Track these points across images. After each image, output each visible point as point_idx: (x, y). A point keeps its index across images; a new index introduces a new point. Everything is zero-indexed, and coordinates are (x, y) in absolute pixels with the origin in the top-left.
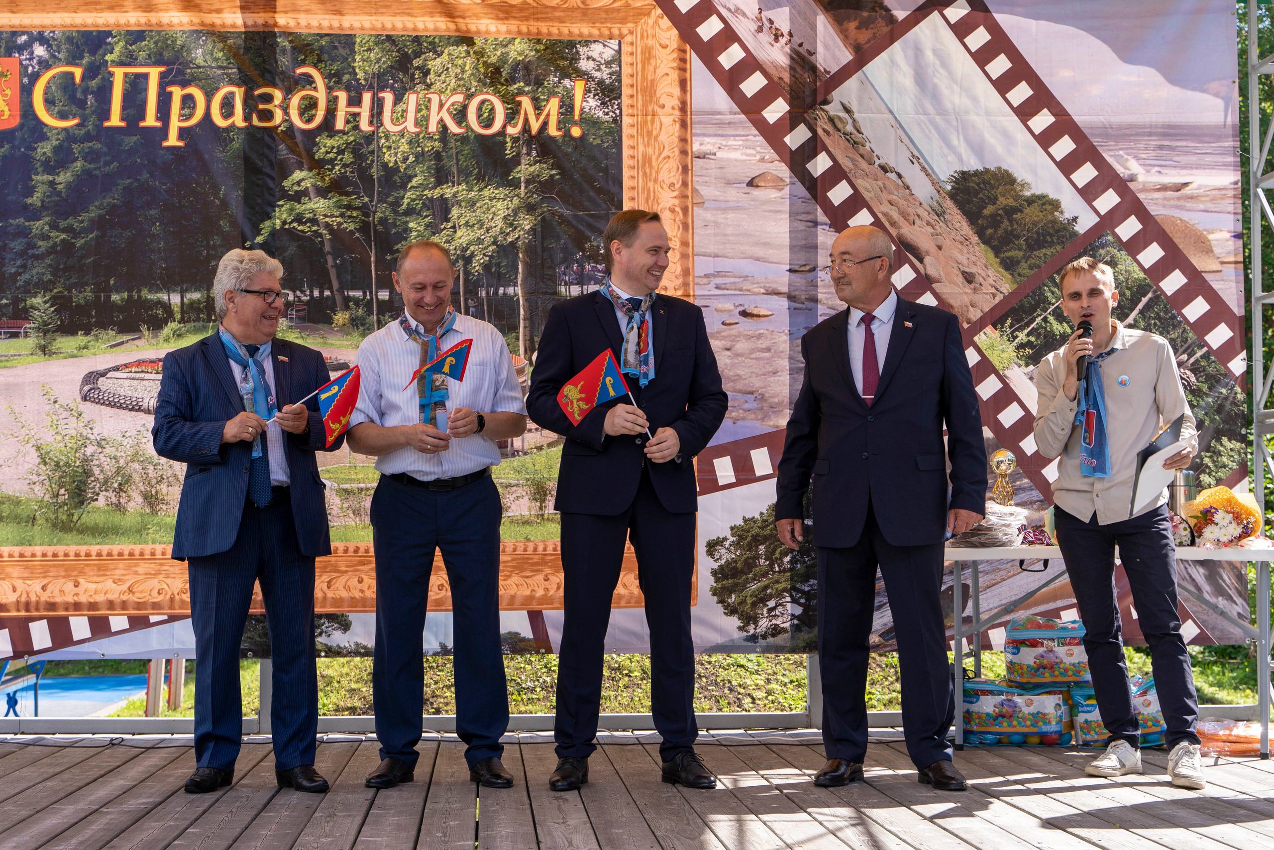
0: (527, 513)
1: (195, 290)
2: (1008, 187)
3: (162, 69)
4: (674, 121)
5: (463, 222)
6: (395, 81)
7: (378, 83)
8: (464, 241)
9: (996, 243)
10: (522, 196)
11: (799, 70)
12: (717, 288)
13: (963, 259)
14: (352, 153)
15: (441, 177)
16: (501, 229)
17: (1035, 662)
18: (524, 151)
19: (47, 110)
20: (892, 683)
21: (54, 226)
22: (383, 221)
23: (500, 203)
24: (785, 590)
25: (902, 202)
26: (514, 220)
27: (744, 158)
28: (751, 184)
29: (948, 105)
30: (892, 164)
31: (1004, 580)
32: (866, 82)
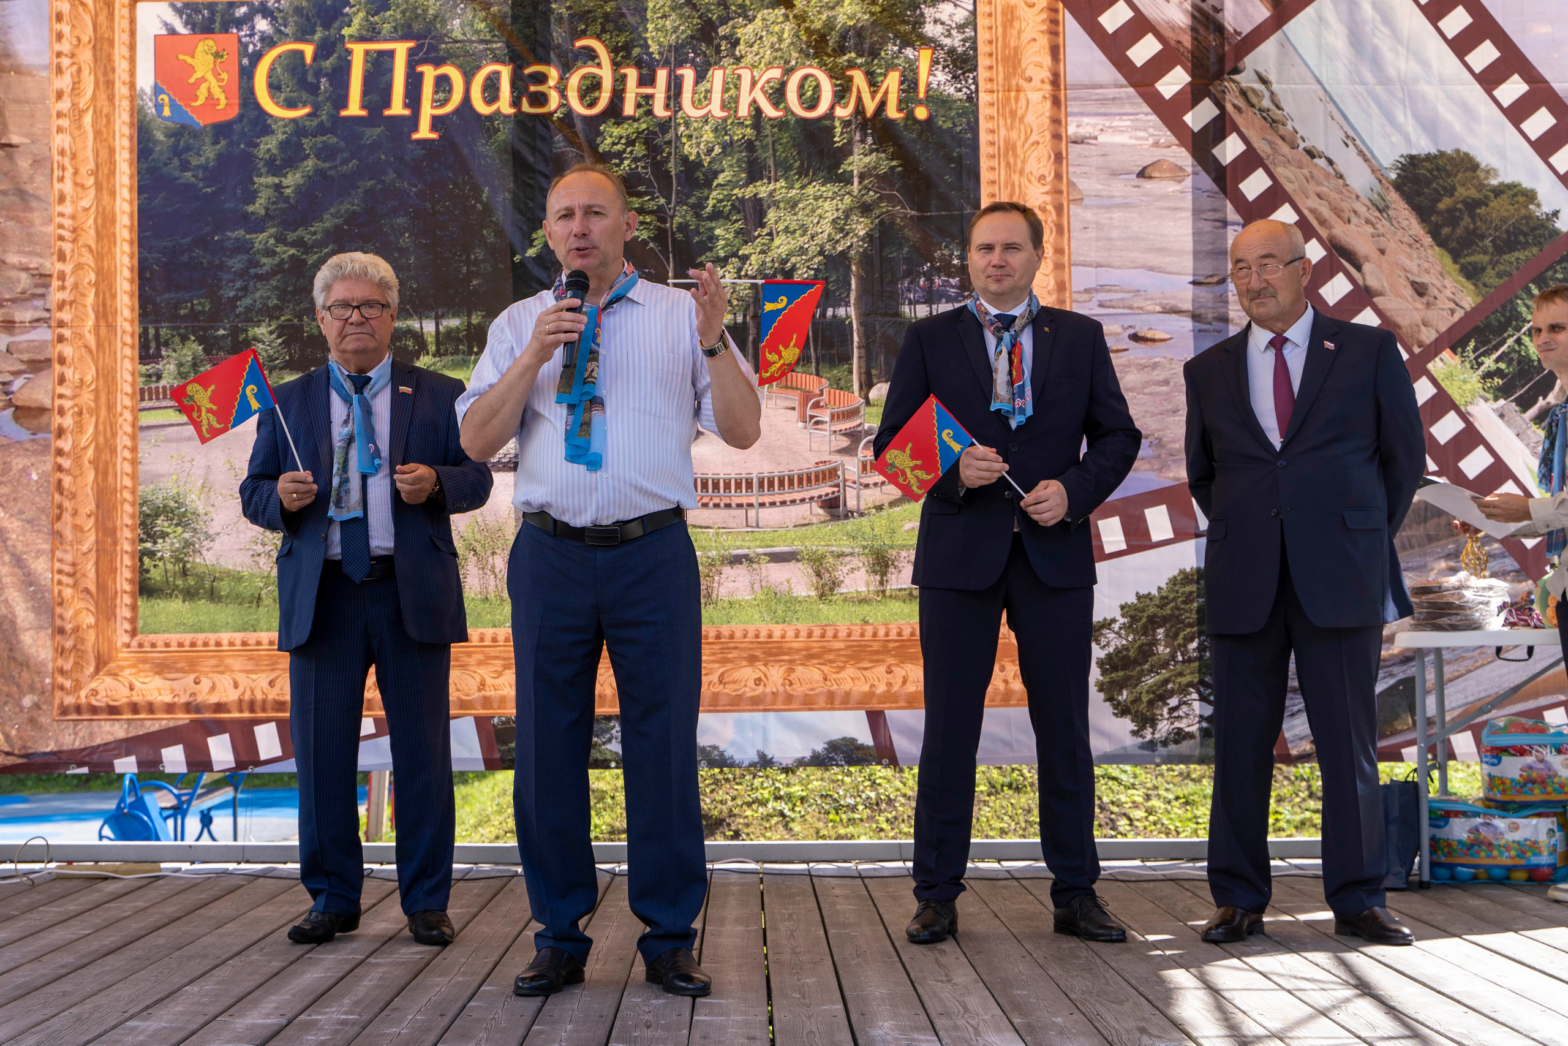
0: (864, 589)
1: (453, 316)
2: (1469, 174)
3: (411, 44)
4: (1044, 97)
5: (781, 227)
6: (697, 55)
7: (676, 56)
8: (783, 251)
9: (1454, 245)
10: (855, 194)
11: (1202, 31)
12: (1101, 305)
13: (1412, 266)
14: (645, 144)
15: (755, 172)
16: (829, 235)
17: (1521, 776)
18: (857, 137)
19: (272, 97)
20: (1304, 800)
21: (280, 239)
22: (683, 228)
23: (827, 203)
24: (1190, 684)
25: (1333, 195)
26: (845, 224)
27: (1133, 142)
28: (1142, 174)
29: (1392, 72)
30: (1321, 147)
31: (1470, 671)
32: (1287, 45)
